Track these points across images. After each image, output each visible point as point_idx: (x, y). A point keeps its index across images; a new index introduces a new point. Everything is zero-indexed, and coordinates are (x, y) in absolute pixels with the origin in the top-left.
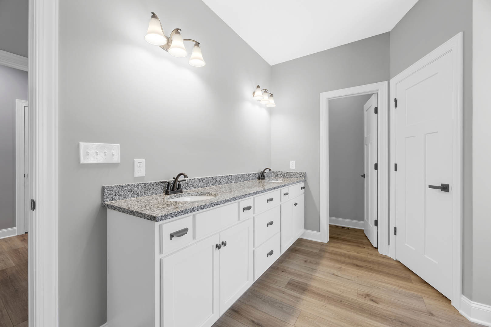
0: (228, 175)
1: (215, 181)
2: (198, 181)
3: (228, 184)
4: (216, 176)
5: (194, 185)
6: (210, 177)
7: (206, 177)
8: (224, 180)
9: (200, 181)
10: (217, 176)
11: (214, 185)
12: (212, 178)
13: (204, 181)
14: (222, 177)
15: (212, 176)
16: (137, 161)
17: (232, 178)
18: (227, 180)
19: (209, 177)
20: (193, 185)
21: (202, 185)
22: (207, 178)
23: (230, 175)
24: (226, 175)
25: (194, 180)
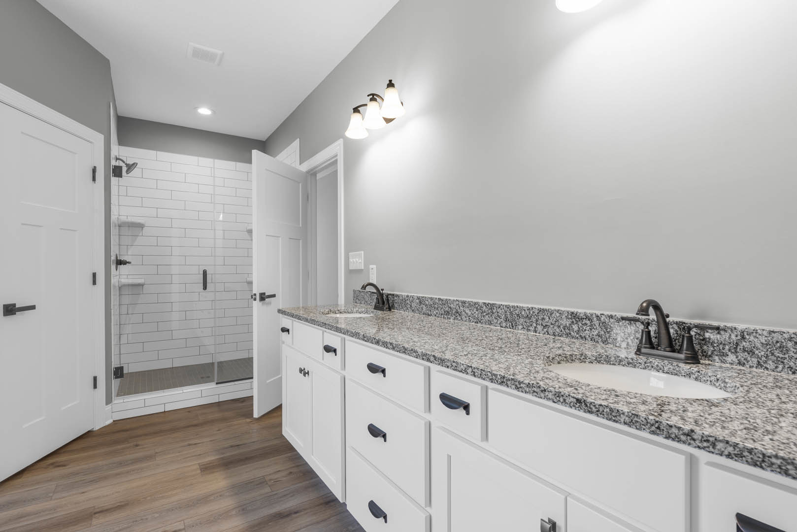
0: (481, 301)
1: (447, 309)
2: (417, 301)
3: (479, 325)
4: (450, 298)
5: (413, 306)
6: (438, 297)
7: (430, 296)
8: (467, 311)
9: (421, 300)
10: (452, 298)
11: (446, 316)
12: (440, 301)
13: (427, 303)
14: (464, 302)
15: (442, 298)
16: (371, 266)
17: (493, 313)
18: (477, 314)
19: (435, 297)
20: (411, 306)
21: (424, 309)
22: (432, 299)
23: (487, 302)
24: (475, 301)
25: (413, 298)
